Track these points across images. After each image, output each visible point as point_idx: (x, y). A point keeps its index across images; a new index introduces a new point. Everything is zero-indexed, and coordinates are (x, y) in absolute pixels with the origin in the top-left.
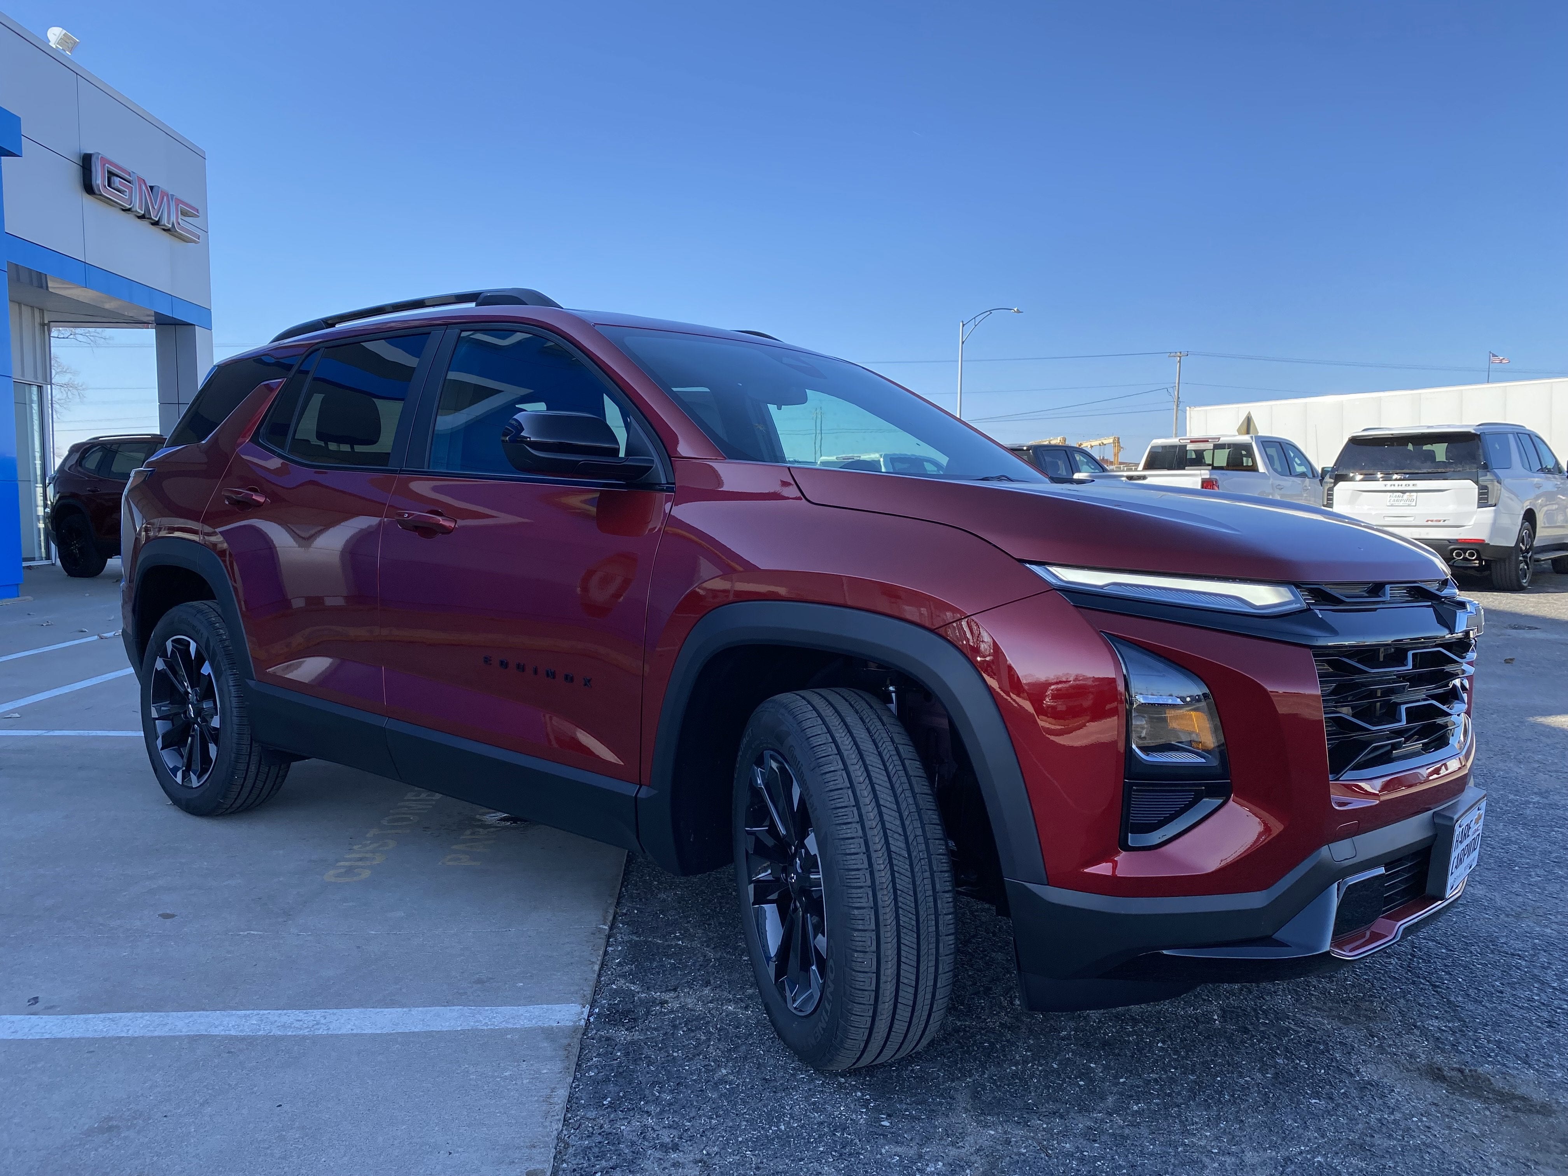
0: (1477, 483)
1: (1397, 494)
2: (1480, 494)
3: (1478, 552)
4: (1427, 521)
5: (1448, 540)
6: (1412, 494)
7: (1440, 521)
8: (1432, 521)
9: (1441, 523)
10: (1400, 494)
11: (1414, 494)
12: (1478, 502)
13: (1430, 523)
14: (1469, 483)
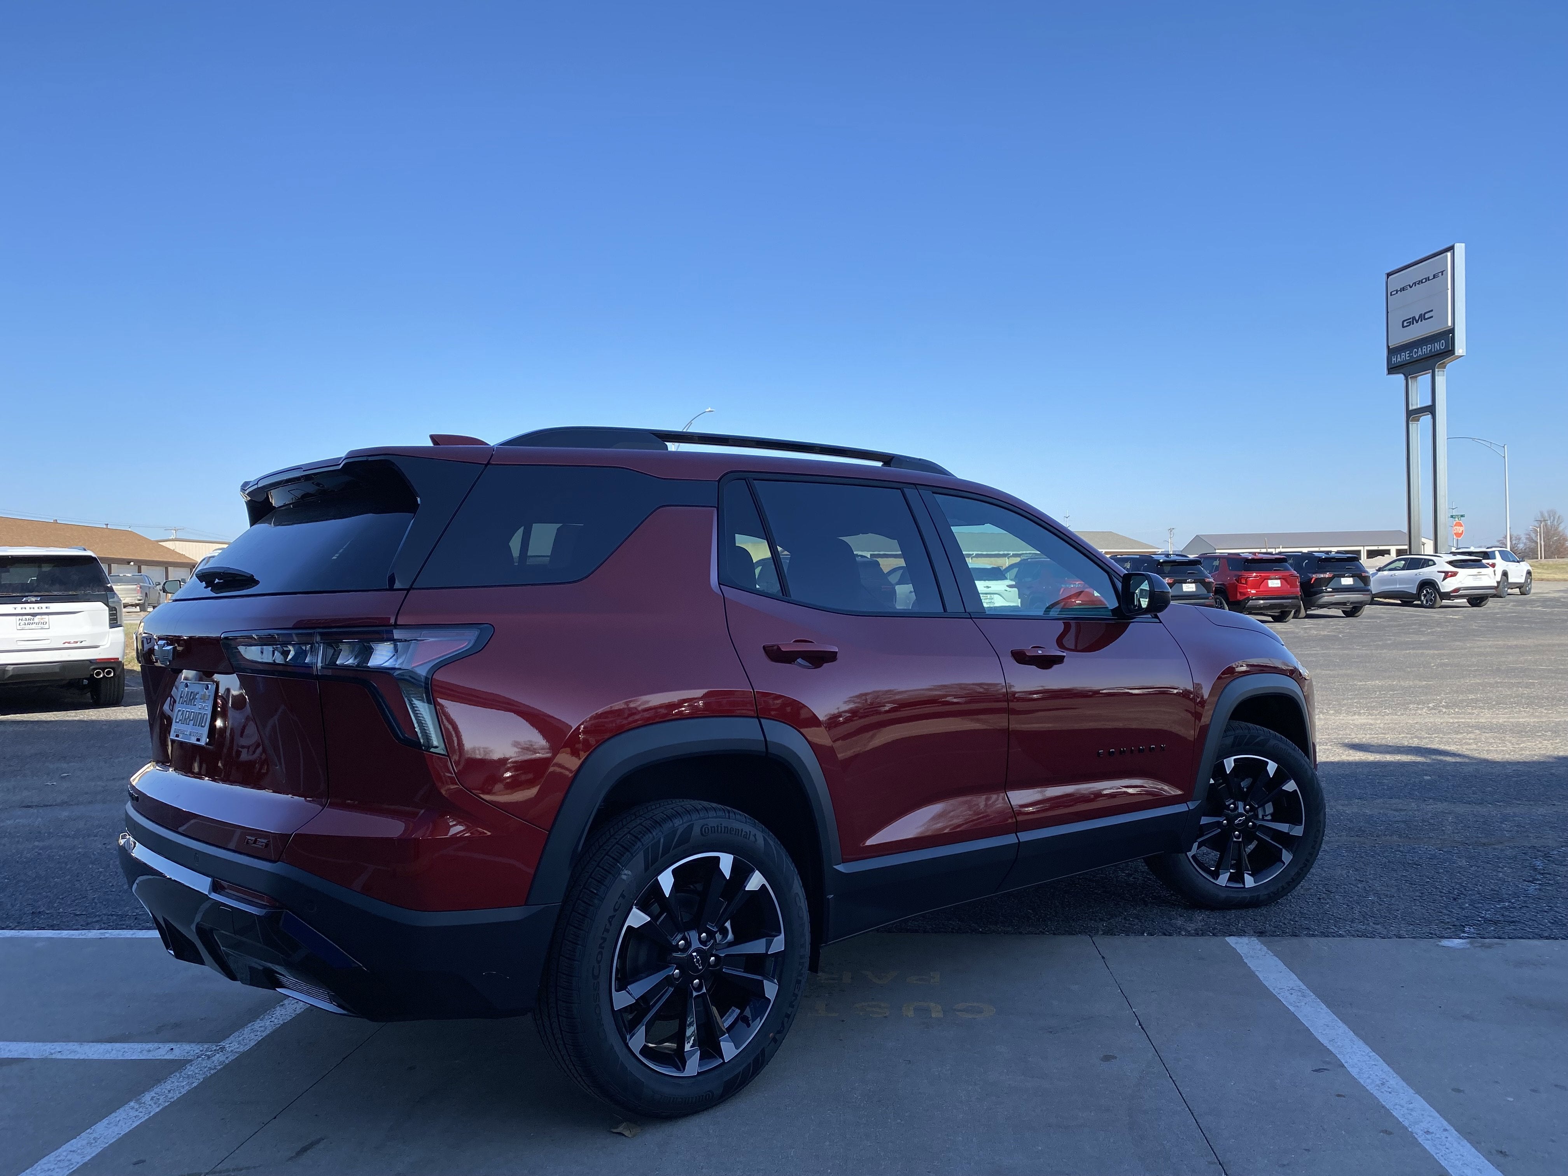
0: (107, 605)
1: (27, 617)
2: (110, 615)
3: (113, 669)
4: (64, 643)
5: (90, 661)
6: (43, 617)
7: (77, 642)
8: (69, 643)
9: (78, 645)
10: (30, 617)
11: (46, 617)
12: (110, 623)
13: (67, 645)
14: (100, 605)
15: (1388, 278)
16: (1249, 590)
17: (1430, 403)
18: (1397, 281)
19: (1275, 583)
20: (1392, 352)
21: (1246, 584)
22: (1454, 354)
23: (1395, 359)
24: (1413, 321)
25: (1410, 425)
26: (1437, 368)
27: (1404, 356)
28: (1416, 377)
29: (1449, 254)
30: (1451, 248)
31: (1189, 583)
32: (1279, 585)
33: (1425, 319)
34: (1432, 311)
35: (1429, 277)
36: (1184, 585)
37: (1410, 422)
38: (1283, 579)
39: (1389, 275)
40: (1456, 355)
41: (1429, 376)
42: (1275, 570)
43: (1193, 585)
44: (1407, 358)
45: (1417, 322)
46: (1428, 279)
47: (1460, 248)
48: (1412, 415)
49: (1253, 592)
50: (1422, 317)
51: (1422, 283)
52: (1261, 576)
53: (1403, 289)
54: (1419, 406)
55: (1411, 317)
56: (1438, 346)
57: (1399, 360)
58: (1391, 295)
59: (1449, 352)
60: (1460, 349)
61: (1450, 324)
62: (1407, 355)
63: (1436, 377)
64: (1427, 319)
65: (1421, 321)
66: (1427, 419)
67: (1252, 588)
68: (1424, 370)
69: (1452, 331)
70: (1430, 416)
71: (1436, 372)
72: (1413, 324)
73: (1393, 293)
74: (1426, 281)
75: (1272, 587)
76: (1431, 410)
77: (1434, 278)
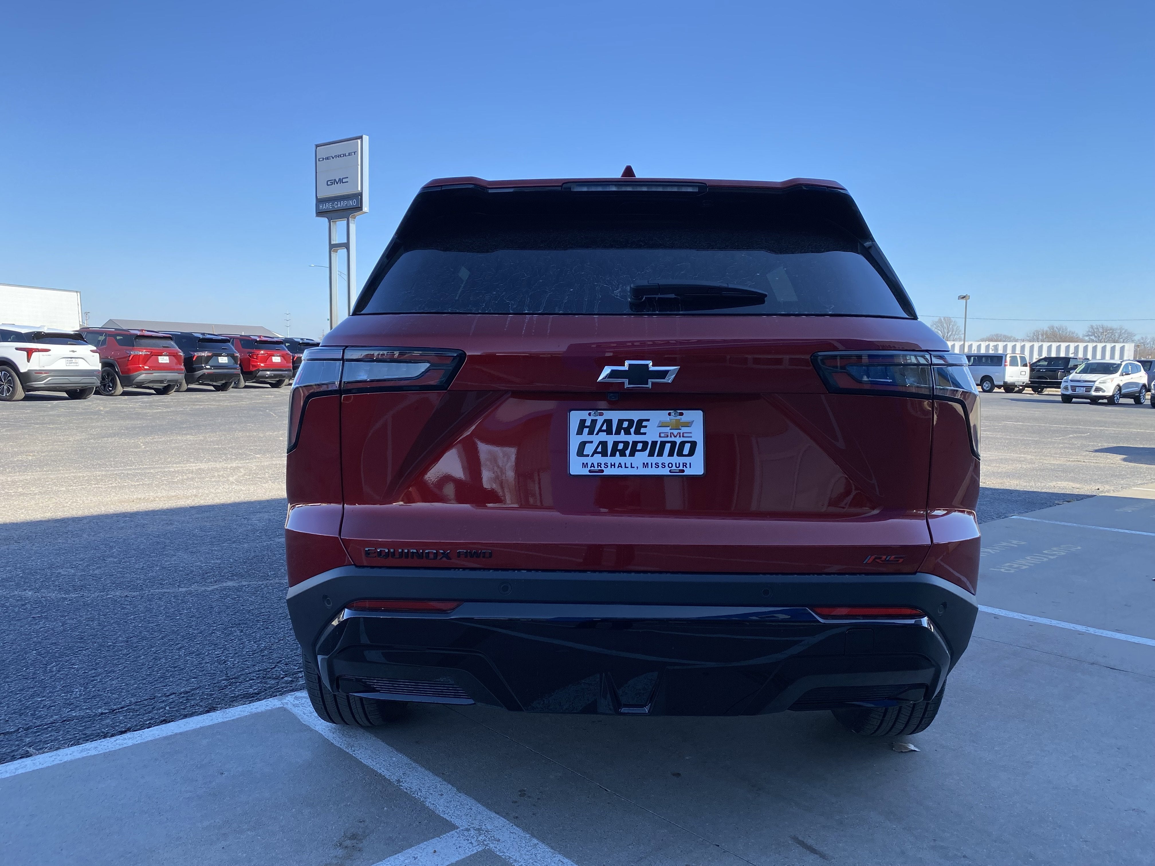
15: (316, 148)
16: (259, 364)
17: (345, 241)
18: (323, 152)
19: (276, 359)
20: (320, 201)
21: (256, 359)
22: (362, 210)
23: (322, 207)
24: (334, 182)
25: (332, 254)
26: (351, 218)
27: (328, 206)
28: (336, 222)
29: (359, 141)
30: (361, 138)
31: (223, 356)
32: (280, 361)
33: (343, 183)
34: (348, 178)
35: (345, 154)
36: (219, 358)
37: (332, 253)
38: (282, 356)
39: (317, 146)
40: (363, 210)
41: (345, 222)
42: (277, 350)
43: (226, 358)
44: (330, 208)
45: (337, 183)
46: (345, 155)
47: (366, 138)
48: (333, 247)
49: (262, 365)
50: (341, 181)
51: (341, 157)
52: (267, 353)
53: (327, 158)
54: (337, 242)
55: (333, 179)
56: (352, 203)
57: (324, 207)
58: (319, 161)
59: (359, 208)
60: (365, 208)
61: (359, 189)
62: (330, 205)
63: (350, 224)
64: (344, 183)
65: (340, 183)
66: (343, 251)
67: (262, 362)
68: (341, 217)
69: (361, 194)
70: (346, 250)
71: (350, 221)
72: (334, 184)
73: (320, 160)
74: (343, 156)
75: (274, 362)
76: (346, 246)
77: (349, 155)
